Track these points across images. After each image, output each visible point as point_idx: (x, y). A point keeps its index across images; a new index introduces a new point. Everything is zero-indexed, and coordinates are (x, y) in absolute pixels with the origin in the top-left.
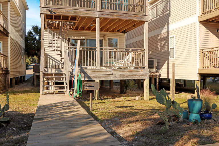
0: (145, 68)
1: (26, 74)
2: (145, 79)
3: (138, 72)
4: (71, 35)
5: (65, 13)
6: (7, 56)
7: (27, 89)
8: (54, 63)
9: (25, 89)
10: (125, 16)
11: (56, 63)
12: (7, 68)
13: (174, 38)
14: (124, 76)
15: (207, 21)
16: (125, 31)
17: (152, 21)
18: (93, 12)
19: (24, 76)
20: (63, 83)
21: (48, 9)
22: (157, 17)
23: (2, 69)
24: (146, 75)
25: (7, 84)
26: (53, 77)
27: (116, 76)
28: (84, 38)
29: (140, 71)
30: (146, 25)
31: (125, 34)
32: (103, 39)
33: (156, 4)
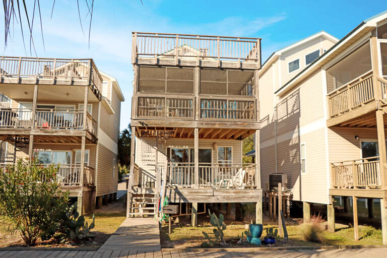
0: (257, 188)
1: (118, 189)
2: (256, 203)
3: (246, 193)
4: (171, 145)
5: (159, 124)
6: (93, 169)
7: (117, 212)
8: (149, 179)
9: (114, 212)
10: (230, 125)
11: (152, 180)
12: (93, 184)
13: (305, 146)
14: (228, 198)
15: (339, 125)
16: (241, 136)
17: (282, 121)
18: (190, 122)
19: (115, 194)
20: (152, 206)
21: (140, 121)
22: (288, 114)
23: (88, 185)
24: (257, 197)
25: (92, 204)
26: (142, 198)
27: (219, 198)
28: (187, 147)
29: (249, 192)
30: (258, 133)
31: (242, 141)
32: (212, 148)
33: (286, 99)
